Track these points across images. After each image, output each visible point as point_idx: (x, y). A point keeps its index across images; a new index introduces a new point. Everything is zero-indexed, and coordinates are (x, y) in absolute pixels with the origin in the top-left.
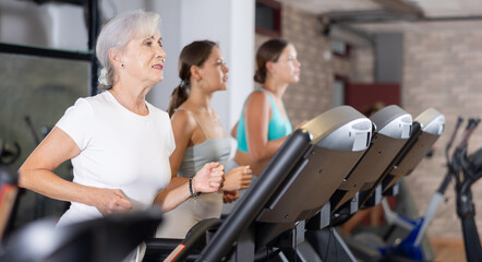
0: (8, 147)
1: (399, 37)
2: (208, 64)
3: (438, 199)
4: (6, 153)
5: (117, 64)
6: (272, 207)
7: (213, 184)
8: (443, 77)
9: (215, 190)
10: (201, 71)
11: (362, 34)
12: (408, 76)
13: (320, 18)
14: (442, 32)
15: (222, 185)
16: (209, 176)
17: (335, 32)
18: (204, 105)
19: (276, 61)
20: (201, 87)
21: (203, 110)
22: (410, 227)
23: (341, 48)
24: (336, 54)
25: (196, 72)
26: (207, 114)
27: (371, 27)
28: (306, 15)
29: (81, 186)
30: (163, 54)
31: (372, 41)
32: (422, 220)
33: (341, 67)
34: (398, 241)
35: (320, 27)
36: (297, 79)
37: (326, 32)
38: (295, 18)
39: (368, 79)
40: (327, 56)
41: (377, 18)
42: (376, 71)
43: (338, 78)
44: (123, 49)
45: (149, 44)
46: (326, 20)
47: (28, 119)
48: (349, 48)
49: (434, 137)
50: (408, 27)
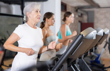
0: (3, 38)
1: (93, 12)
2: (51, 19)
3: (104, 49)
4: (2, 40)
5: (28, 16)
6: (73, 54)
7: (54, 47)
8: (103, 21)
9: (54, 48)
10: (48, 20)
11: (85, 11)
12: (95, 21)
13: (75, 8)
14: (103, 11)
15: (56, 47)
16: (52, 45)
17: (79, 11)
18: (48, 28)
19: (68, 17)
20: (48, 24)
21: (48, 29)
22: (97, 56)
23: (80, 15)
24: (79, 16)
25: (47, 20)
26: (49, 30)
27: (87, 10)
28: (72, 7)
29: (21, 48)
30: (40, 15)
31: (87, 13)
32: (100, 54)
33: (80, 19)
34: (94, 59)
35: (75, 10)
36: (73, 22)
37: (77, 11)
38: (70, 8)
39: (86, 22)
40: (77, 16)
41: (89, 7)
42: (88, 20)
43: (79, 21)
44: (30, 13)
45: (37, 12)
46: (77, 8)
47: (8, 32)
48: (82, 15)
49: (107, 35)
50: (96, 10)
